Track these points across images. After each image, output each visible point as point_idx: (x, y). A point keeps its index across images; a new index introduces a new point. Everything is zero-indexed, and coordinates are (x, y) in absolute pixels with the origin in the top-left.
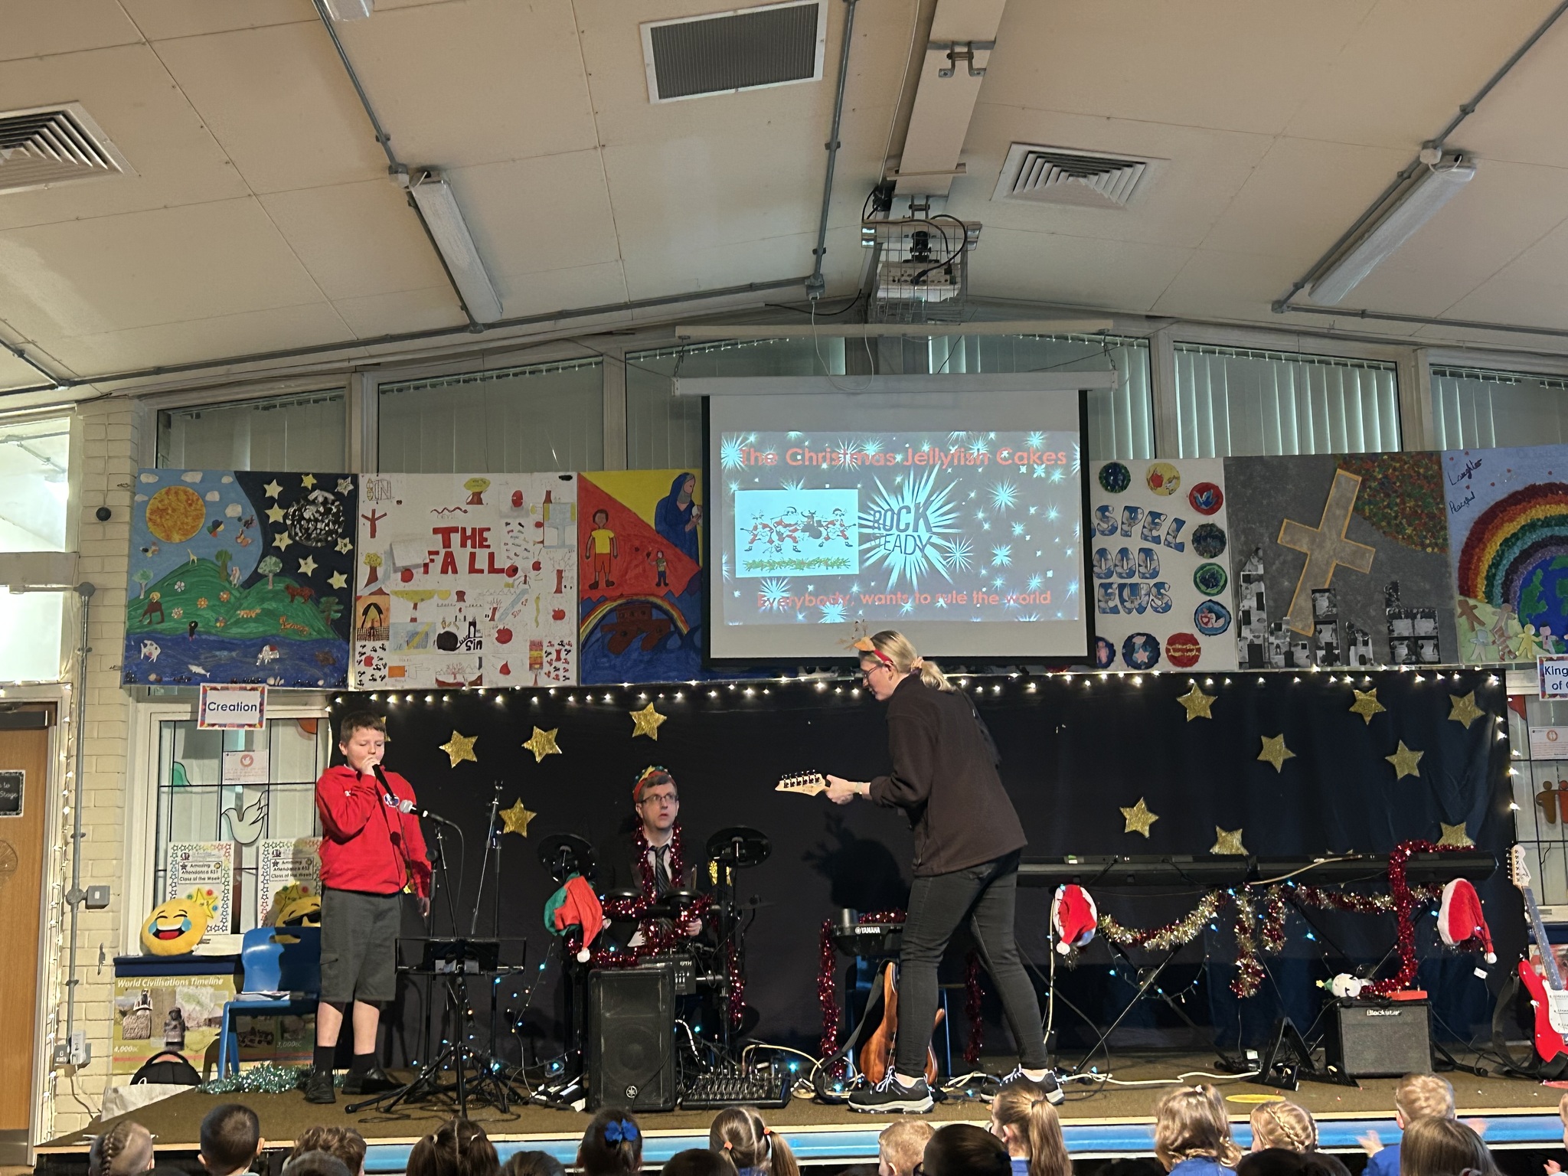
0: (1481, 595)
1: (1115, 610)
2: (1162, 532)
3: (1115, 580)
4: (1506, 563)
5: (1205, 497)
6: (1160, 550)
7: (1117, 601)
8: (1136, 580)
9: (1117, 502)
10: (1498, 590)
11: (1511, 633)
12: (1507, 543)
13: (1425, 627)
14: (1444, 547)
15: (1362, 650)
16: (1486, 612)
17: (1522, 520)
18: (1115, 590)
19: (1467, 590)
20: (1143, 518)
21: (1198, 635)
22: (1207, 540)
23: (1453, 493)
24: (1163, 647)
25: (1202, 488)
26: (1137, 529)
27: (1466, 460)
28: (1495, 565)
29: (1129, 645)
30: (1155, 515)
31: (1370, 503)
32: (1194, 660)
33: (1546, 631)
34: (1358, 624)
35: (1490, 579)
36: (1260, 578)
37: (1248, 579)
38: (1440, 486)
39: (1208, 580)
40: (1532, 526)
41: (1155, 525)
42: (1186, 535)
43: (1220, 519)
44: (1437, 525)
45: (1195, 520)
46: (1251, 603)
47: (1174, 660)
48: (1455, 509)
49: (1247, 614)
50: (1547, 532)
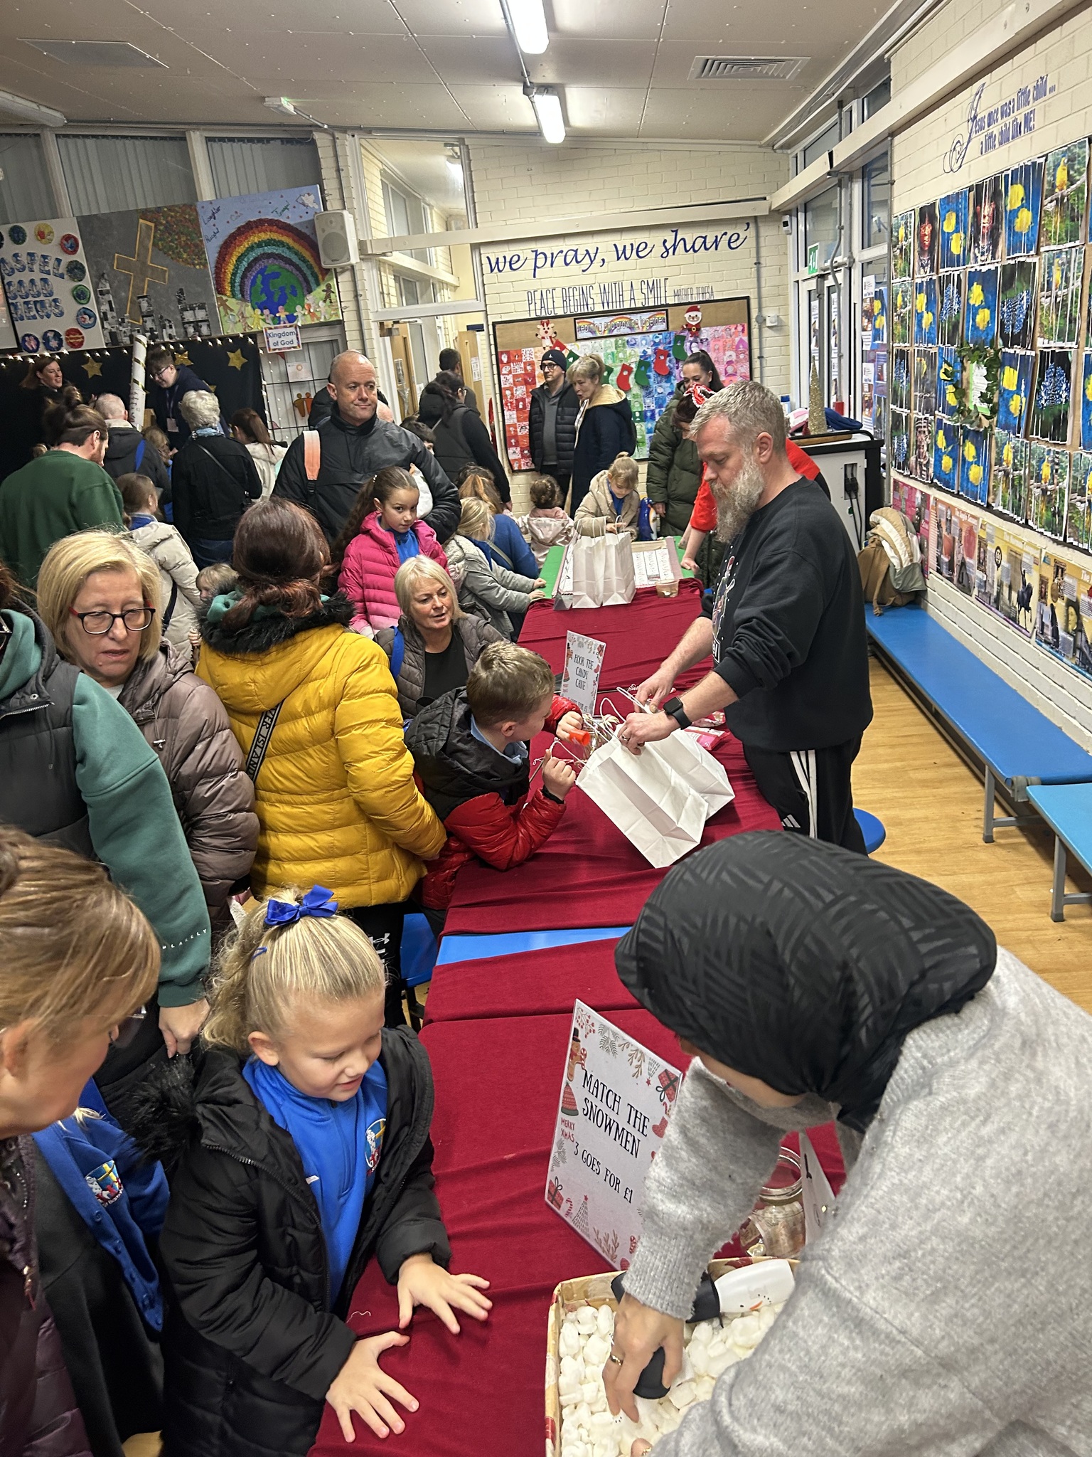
0: (229, 293)
1: (34, 317)
2: (50, 267)
3: (30, 299)
4: (240, 273)
5: (69, 244)
6: (50, 278)
7: (34, 312)
8: (42, 298)
9: (22, 250)
10: (237, 289)
11: (247, 315)
12: (240, 260)
13: (201, 315)
14: (205, 265)
15: (170, 331)
16: (232, 303)
17: (246, 245)
18: (32, 305)
19: (220, 290)
20: (38, 259)
21: (81, 329)
22: (75, 271)
23: (206, 230)
24: (63, 337)
25: (68, 238)
26: (36, 267)
27: (211, 207)
28: (234, 274)
29: (45, 337)
30: (44, 257)
31: (161, 240)
32: (81, 344)
33: (266, 312)
34: (165, 317)
35: (232, 283)
36: (108, 292)
37: (102, 293)
38: (198, 226)
39: (80, 295)
40: (251, 248)
41: (46, 264)
42: (62, 269)
43: (80, 256)
44: (199, 252)
45: (66, 259)
46: (105, 307)
47: (72, 345)
48: (208, 240)
49: (105, 314)
50: (259, 251)
